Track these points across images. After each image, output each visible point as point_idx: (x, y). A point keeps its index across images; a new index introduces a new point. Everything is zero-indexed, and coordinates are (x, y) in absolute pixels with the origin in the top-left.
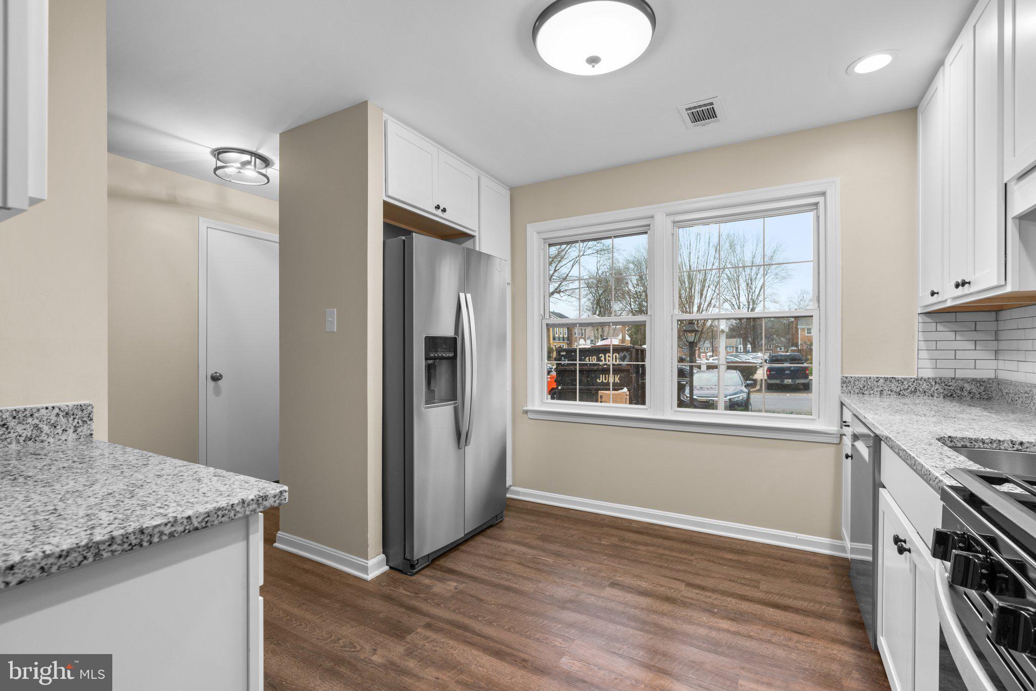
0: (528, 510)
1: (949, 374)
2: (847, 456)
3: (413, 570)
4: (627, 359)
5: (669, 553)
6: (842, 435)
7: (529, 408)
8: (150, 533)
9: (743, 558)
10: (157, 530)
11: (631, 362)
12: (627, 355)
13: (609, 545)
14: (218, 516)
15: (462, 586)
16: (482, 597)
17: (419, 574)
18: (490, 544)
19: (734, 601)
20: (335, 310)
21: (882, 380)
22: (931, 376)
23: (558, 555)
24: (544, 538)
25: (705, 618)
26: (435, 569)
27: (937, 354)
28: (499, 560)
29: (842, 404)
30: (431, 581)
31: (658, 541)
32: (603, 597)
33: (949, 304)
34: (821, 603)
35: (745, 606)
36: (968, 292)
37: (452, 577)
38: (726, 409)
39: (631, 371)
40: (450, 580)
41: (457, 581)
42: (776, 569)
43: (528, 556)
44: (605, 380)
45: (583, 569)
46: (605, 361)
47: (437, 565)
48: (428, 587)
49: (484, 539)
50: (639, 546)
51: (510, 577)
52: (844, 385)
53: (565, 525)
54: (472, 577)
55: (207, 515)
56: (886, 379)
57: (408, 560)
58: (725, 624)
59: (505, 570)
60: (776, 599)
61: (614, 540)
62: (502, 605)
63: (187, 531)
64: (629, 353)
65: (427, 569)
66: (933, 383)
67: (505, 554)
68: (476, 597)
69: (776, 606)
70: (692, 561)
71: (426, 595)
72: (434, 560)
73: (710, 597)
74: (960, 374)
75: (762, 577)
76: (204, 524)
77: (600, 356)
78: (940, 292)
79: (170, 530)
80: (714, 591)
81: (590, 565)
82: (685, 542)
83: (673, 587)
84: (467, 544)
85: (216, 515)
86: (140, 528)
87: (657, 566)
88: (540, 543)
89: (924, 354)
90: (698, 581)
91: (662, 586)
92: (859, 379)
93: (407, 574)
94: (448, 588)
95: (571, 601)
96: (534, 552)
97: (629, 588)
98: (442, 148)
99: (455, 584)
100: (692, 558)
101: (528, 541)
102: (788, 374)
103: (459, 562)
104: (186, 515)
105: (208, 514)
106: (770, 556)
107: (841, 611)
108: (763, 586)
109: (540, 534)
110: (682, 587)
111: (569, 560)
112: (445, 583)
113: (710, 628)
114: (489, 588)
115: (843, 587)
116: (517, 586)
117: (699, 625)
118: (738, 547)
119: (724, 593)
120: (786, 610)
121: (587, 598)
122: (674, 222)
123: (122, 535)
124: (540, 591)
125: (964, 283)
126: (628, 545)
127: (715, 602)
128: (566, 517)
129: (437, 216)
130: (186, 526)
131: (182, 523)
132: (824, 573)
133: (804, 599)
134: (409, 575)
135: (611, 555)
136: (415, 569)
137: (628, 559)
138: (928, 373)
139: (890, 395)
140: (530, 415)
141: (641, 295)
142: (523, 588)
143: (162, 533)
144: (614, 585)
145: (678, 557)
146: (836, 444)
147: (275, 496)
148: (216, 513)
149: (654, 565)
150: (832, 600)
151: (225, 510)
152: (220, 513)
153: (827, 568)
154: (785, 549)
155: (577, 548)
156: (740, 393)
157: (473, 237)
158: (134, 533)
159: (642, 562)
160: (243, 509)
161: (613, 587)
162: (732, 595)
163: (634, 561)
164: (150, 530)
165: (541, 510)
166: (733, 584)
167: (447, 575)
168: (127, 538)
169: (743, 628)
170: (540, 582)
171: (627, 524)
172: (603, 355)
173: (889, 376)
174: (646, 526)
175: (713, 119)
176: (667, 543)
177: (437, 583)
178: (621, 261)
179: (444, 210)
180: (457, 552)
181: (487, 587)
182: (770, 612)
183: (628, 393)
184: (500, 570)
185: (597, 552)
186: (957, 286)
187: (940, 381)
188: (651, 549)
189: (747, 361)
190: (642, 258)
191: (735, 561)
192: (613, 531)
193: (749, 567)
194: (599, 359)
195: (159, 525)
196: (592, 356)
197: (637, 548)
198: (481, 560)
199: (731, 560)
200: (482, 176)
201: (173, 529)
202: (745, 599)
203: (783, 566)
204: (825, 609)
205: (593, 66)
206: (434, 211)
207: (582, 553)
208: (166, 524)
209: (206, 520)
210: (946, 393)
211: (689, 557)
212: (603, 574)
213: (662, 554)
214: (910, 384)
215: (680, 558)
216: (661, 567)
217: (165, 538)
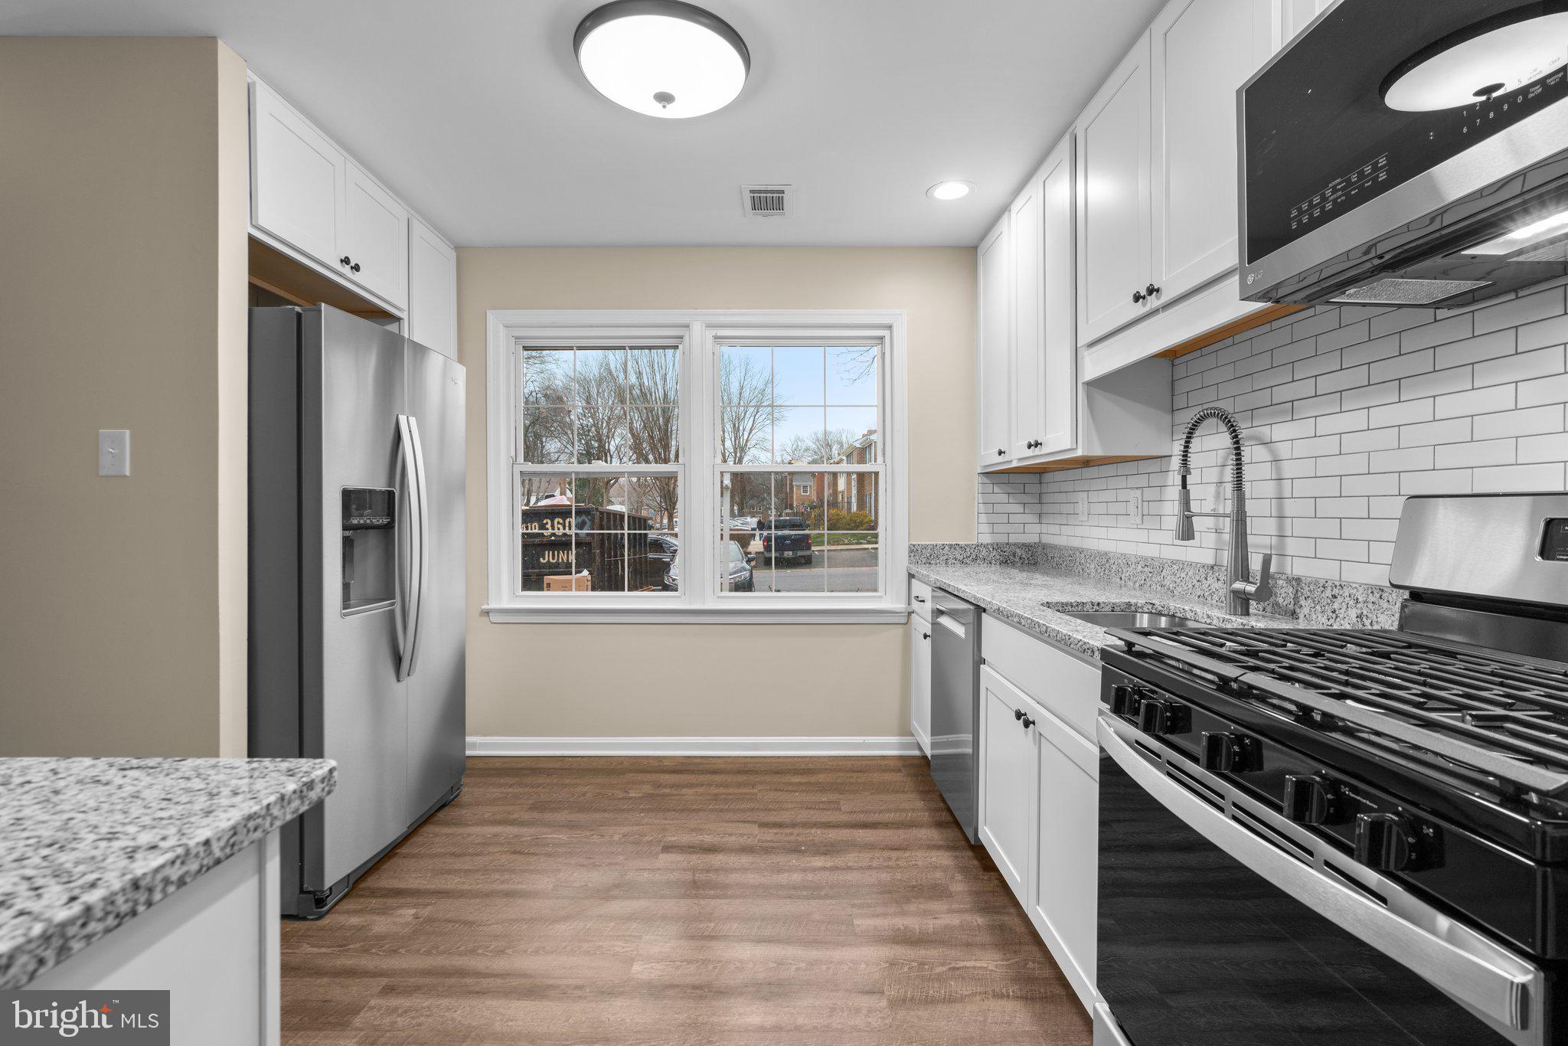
0: (497, 769)
1: (1003, 539)
2: (925, 636)
3: (322, 907)
4: (587, 526)
5: (725, 791)
6: (910, 614)
7: (493, 605)
8: (149, 885)
9: (813, 779)
10: (159, 877)
11: (594, 529)
12: (587, 521)
13: (641, 798)
14: (248, 831)
15: (426, 912)
16: (471, 918)
17: (335, 913)
18: (451, 834)
19: (819, 831)
20: (128, 432)
21: (947, 548)
22: (989, 541)
23: (571, 826)
24: (539, 807)
25: (793, 860)
26: (362, 896)
27: (995, 518)
28: (477, 855)
29: (911, 576)
30: (363, 919)
31: (702, 778)
32: (659, 869)
33: (1015, 464)
34: (904, 810)
35: (833, 835)
36: (1039, 454)
37: (402, 901)
38: (731, 590)
39: (594, 544)
40: (399, 907)
41: (414, 906)
42: (851, 784)
43: (524, 839)
44: (553, 559)
45: (616, 838)
46: (553, 529)
47: (364, 889)
48: (360, 929)
49: (437, 829)
50: (683, 790)
51: (507, 876)
52: (912, 554)
53: (567, 782)
54: (440, 893)
55: (231, 833)
56: (951, 546)
57: (309, 892)
58: (819, 862)
59: (494, 867)
60: (862, 818)
61: (647, 789)
62: (511, 920)
63: (204, 869)
64: (589, 517)
65: (345, 901)
66: (991, 549)
67: (484, 844)
68: (460, 921)
69: (865, 826)
70: (756, 794)
71: (362, 944)
72: (356, 882)
73: (791, 834)
74: (1013, 539)
75: (840, 796)
76: (228, 851)
77: (545, 522)
78: (1007, 452)
79: (180, 872)
80: (794, 825)
81: (625, 830)
82: (739, 772)
83: (745, 832)
84: (409, 843)
85: (245, 830)
86: (132, 880)
87: (716, 810)
88: (536, 815)
89: (983, 518)
90: (771, 818)
91: (730, 835)
92: (925, 547)
93: (309, 919)
94: (402, 920)
95: (617, 886)
96: (532, 830)
97: (689, 847)
98: (351, 158)
99: (413, 911)
100: (755, 791)
101: (516, 816)
102: (789, 545)
103: (406, 875)
104: (202, 838)
105: (234, 831)
106: (841, 770)
107: (927, 814)
108: (845, 806)
109: (531, 802)
110: (755, 829)
111: (592, 830)
112: (392, 914)
113: (804, 870)
114: (478, 900)
115: (921, 789)
116: (524, 887)
117: (791, 870)
118: (803, 766)
119: (806, 825)
120: (876, 828)
121: (637, 876)
122: (716, 337)
123: (104, 899)
124: (564, 884)
125: (1037, 444)
126: (667, 791)
127: (800, 839)
128: (562, 769)
129: (341, 275)
130: (203, 859)
131: (197, 855)
132: (897, 777)
133: (889, 811)
134: (312, 920)
135: (649, 810)
136: (326, 905)
137: (674, 810)
138: (986, 539)
139: (954, 564)
140: (494, 618)
141: (589, 431)
142: (535, 886)
143: (167, 881)
144: (668, 848)
145: (738, 794)
146: (904, 624)
147: (323, 781)
148: (245, 826)
149: (712, 810)
150: (913, 805)
151: (259, 817)
152: (251, 824)
153: (899, 771)
154: (853, 758)
155: (597, 810)
156: (741, 572)
157: (398, 319)
158: (123, 890)
159: (694, 810)
160: (282, 811)
161: (668, 852)
162: (815, 825)
163: (682, 811)
164: (148, 879)
165: (519, 766)
166: (812, 812)
167: (391, 901)
168: (112, 903)
169: (838, 861)
170: (559, 871)
171: (656, 764)
172: (549, 521)
173: (954, 543)
174: (682, 761)
175: (778, 211)
176: (718, 778)
177: (376, 918)
178: (559, 377)
179: (356, 268)
180: (395, 859)
181: (472, 901)
182: (862, 835)
183: (589, 578)
184: (486, 870)
185: (629, 810)
186: (1030, 446)
187: (997, 547)
188: (701, 790)
189: (737, 528)
190: (592, 375)
191: (806, 783)
192: (640, 777)
193: (822, 788)
194: (543, 527)
195: (163, 866)
196: (532, 522)
197: (681, 793)
198: (445, 863)
199: (801, 784)
200: (414, 220)
201: (185, 869)
202: (830, 826)
203: (857, 778)
204: (911, 816)
205: (664, 107)
206: (338, 266)
207: (606, 815)
208: (173, 862)
209: (232, 841)
210: (1001, 559)
211: (751, 791)
212: (648, 838)
213: (716, 795)
214: (972, 550)
215: (741, 794)
216: (721, 811)
217: (171, 889)
